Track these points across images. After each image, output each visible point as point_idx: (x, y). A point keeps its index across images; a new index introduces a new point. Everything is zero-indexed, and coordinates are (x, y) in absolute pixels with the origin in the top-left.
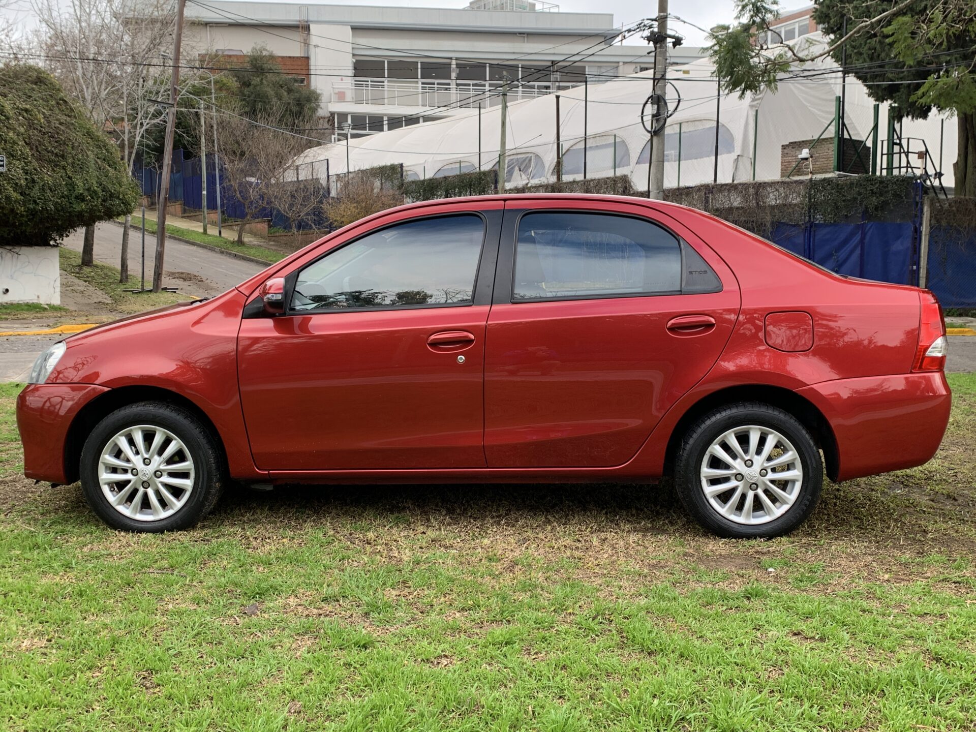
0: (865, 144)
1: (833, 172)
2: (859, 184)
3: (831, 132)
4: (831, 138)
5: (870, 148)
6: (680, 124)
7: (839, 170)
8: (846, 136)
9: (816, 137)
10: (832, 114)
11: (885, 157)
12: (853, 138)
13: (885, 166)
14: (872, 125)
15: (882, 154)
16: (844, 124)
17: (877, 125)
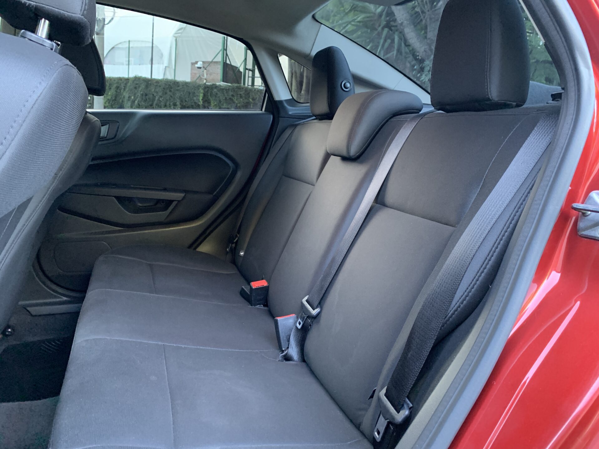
0: (239, 70)
1: (220, 82)
2: (233, 89)
3: (219, 58)
4: (220, 62)
5: (241, 72)
6: (129, 41)
7: (223, 81)
8: (228, 62)
9: (210, 60)
10: (220, 47)
11: (250, 79)
12: (233, 64)
13: (250, 84)
14: (243, 58)
15: (249, 77)
16: (227, 55)
17: (246, 59)
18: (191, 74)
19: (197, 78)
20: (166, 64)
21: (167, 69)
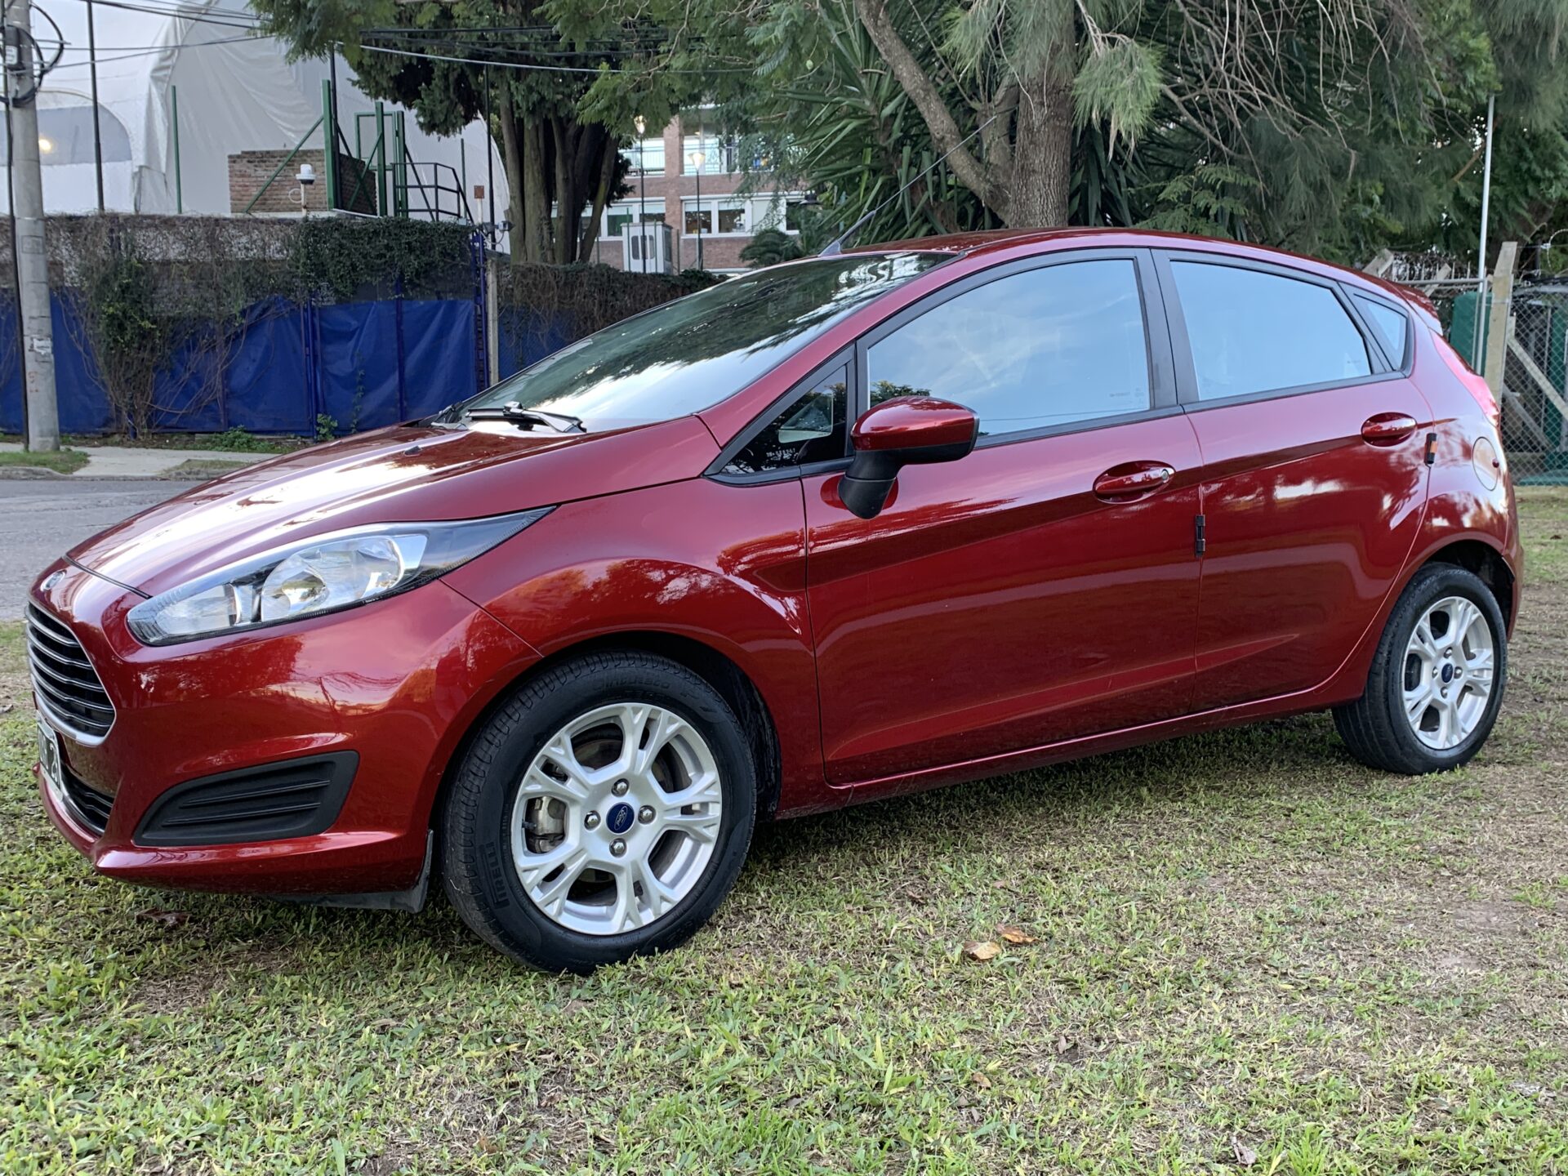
0: (368, 168)
1: (332, 208)
4: (319, 151)
5: (376, 174)
7: (337, 207)
9: (293, 148)
12: (352, 154)
15: (396, 187)
16: (338, 130)
17: (382, 137)
18: (231, 186)
19: (253, 198)
20: (139, 158)
21: (145, 172)
